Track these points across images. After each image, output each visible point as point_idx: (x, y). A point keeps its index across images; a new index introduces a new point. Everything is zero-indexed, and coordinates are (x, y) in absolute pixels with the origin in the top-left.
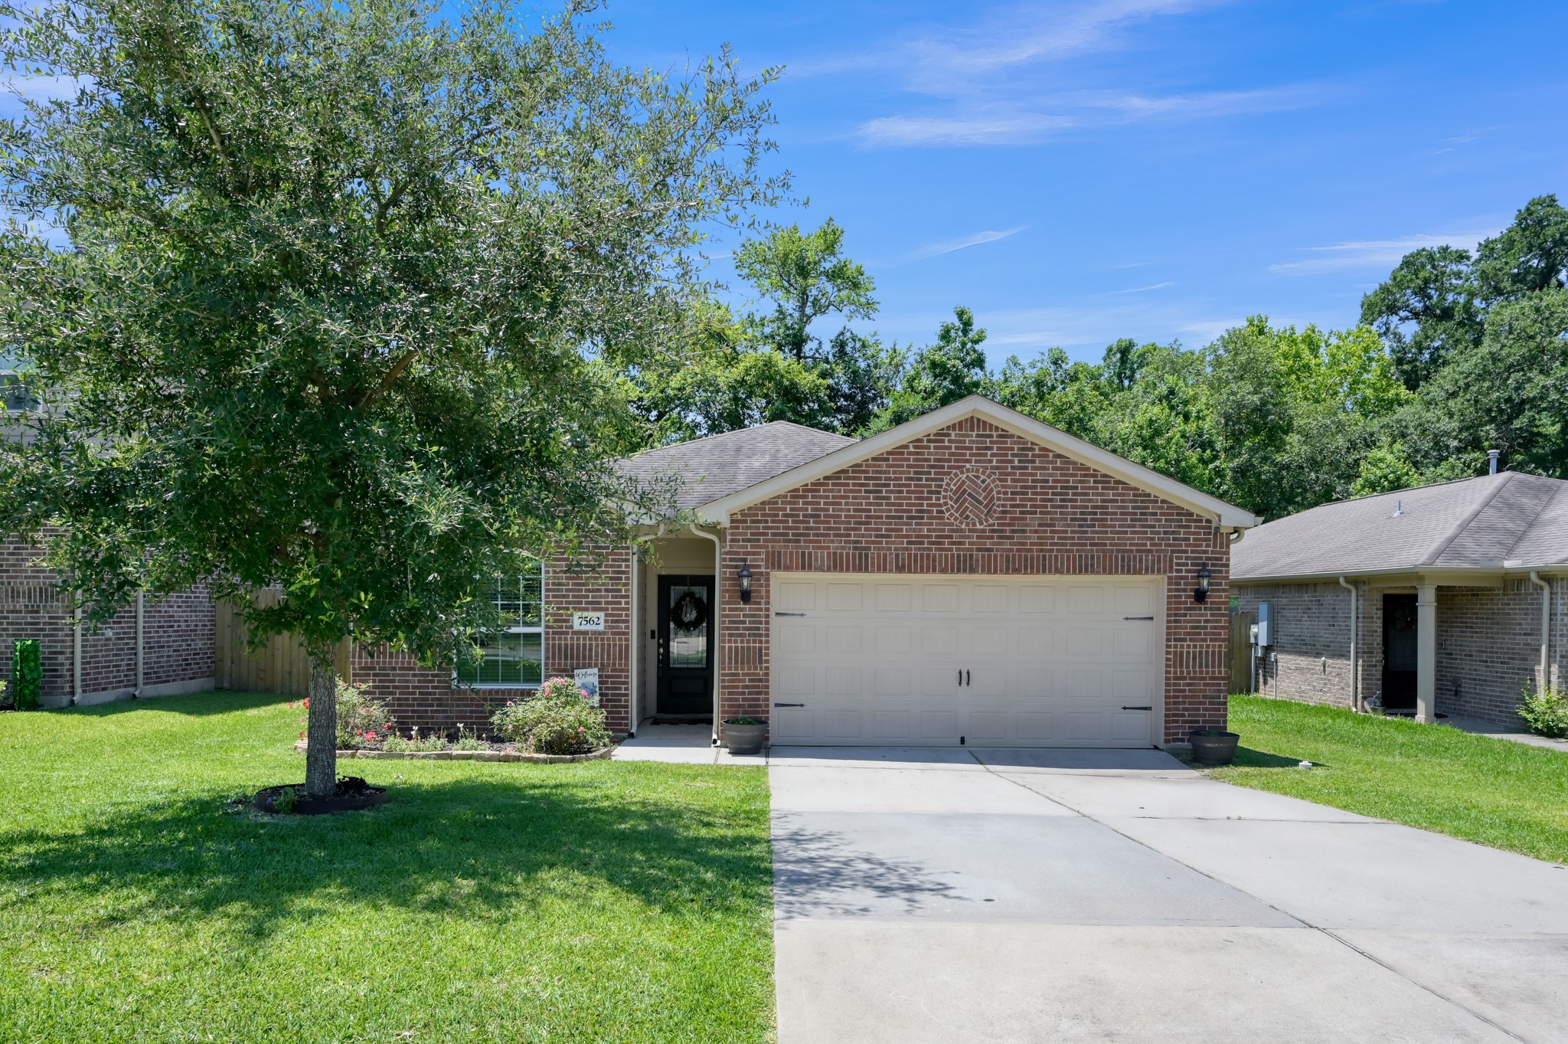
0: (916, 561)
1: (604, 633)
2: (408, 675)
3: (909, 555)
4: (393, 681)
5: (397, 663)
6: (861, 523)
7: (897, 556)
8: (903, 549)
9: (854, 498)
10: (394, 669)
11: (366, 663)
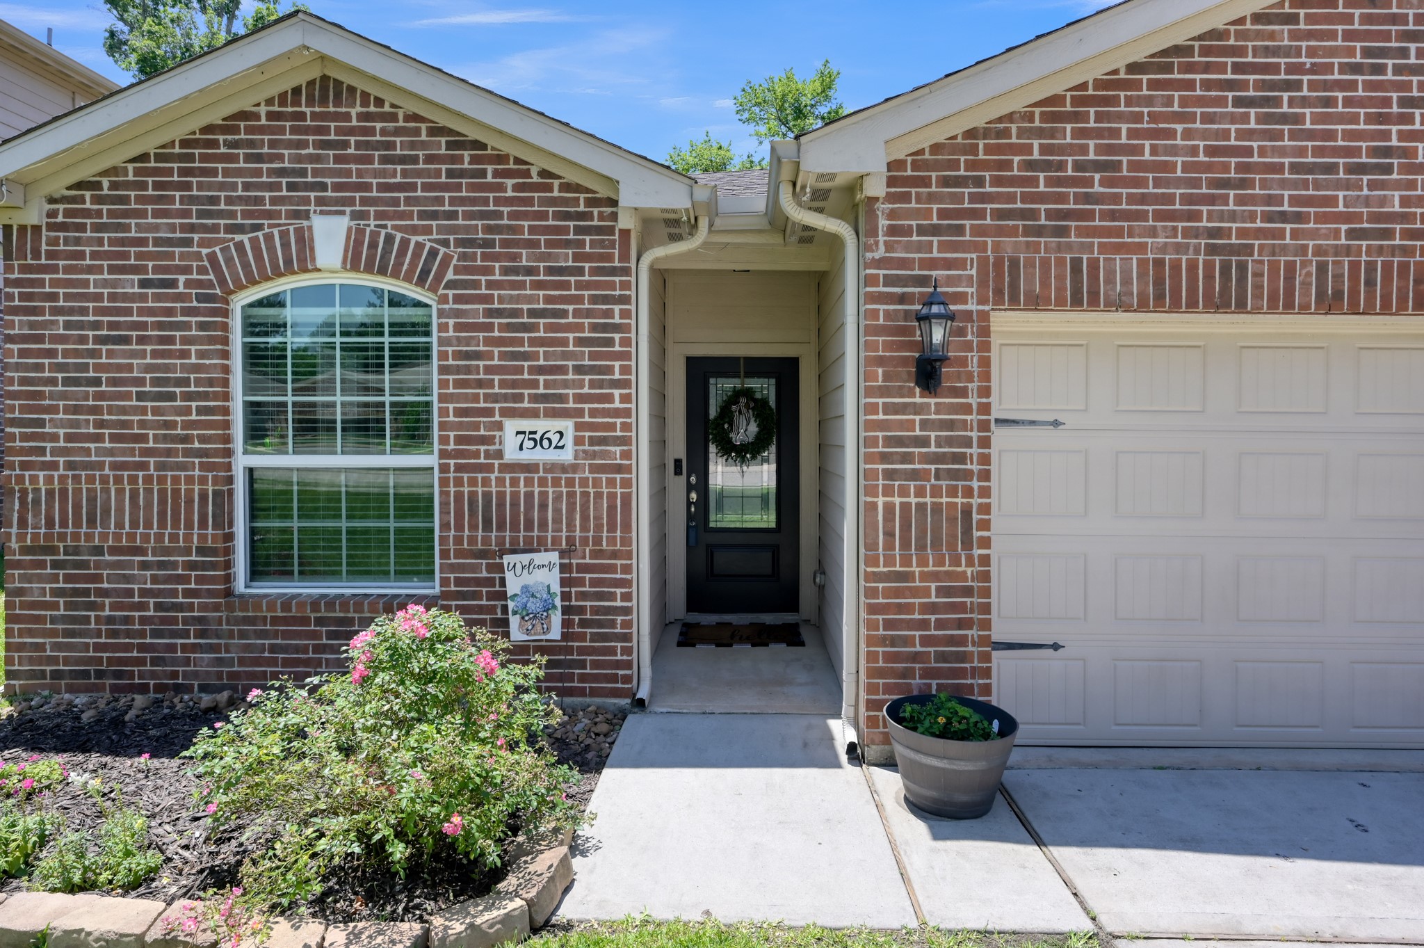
0: (1370, 283)
1: (574, 468)
2: (129, 565)
3: (1354, 266)
4: (97, 578)
5: (104, 537)
6: (1226, 184)
7: (1322, 268)
8: (1337, 251)
9: (1207, 118)
10: (98, 551)
11: (35, 537)
